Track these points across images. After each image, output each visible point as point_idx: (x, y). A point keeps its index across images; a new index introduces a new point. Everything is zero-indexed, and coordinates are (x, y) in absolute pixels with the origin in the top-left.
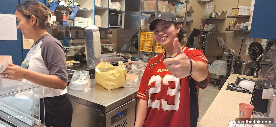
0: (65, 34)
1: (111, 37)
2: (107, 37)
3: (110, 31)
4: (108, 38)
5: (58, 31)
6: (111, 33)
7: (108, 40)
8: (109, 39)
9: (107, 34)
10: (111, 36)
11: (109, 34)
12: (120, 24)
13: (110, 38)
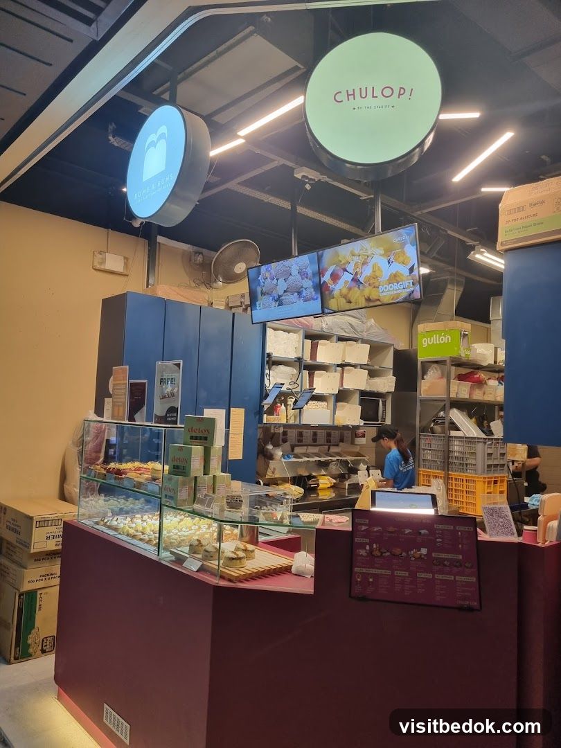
0: (281, 437)
1: (365, 443)
2: (356, 443)
3: (361, 431)
4: (357, 445)
5: (272, 431)
6: (363, 436)
7: (357, 449)
8: (358, 447)
9: (356, 437)
10: (362, 441)
11: (360, 437)
12: (382, 418)
13: (362, 446)
